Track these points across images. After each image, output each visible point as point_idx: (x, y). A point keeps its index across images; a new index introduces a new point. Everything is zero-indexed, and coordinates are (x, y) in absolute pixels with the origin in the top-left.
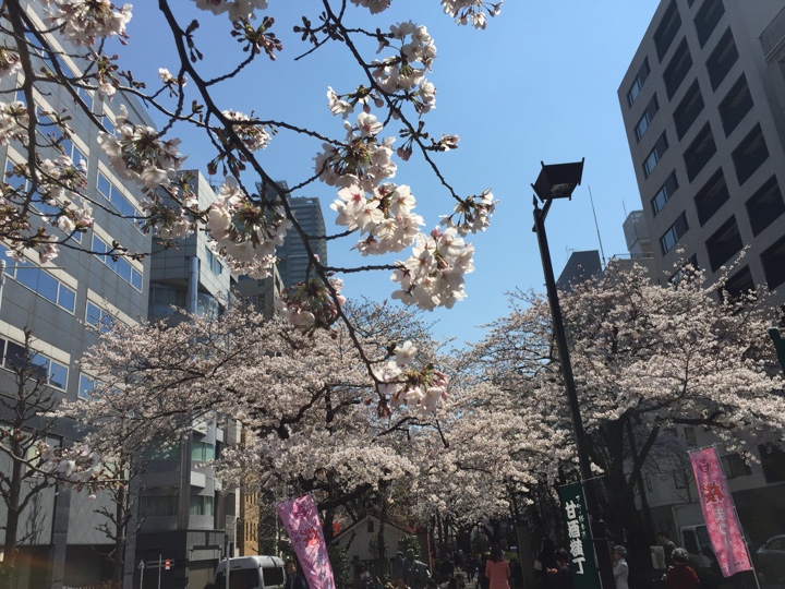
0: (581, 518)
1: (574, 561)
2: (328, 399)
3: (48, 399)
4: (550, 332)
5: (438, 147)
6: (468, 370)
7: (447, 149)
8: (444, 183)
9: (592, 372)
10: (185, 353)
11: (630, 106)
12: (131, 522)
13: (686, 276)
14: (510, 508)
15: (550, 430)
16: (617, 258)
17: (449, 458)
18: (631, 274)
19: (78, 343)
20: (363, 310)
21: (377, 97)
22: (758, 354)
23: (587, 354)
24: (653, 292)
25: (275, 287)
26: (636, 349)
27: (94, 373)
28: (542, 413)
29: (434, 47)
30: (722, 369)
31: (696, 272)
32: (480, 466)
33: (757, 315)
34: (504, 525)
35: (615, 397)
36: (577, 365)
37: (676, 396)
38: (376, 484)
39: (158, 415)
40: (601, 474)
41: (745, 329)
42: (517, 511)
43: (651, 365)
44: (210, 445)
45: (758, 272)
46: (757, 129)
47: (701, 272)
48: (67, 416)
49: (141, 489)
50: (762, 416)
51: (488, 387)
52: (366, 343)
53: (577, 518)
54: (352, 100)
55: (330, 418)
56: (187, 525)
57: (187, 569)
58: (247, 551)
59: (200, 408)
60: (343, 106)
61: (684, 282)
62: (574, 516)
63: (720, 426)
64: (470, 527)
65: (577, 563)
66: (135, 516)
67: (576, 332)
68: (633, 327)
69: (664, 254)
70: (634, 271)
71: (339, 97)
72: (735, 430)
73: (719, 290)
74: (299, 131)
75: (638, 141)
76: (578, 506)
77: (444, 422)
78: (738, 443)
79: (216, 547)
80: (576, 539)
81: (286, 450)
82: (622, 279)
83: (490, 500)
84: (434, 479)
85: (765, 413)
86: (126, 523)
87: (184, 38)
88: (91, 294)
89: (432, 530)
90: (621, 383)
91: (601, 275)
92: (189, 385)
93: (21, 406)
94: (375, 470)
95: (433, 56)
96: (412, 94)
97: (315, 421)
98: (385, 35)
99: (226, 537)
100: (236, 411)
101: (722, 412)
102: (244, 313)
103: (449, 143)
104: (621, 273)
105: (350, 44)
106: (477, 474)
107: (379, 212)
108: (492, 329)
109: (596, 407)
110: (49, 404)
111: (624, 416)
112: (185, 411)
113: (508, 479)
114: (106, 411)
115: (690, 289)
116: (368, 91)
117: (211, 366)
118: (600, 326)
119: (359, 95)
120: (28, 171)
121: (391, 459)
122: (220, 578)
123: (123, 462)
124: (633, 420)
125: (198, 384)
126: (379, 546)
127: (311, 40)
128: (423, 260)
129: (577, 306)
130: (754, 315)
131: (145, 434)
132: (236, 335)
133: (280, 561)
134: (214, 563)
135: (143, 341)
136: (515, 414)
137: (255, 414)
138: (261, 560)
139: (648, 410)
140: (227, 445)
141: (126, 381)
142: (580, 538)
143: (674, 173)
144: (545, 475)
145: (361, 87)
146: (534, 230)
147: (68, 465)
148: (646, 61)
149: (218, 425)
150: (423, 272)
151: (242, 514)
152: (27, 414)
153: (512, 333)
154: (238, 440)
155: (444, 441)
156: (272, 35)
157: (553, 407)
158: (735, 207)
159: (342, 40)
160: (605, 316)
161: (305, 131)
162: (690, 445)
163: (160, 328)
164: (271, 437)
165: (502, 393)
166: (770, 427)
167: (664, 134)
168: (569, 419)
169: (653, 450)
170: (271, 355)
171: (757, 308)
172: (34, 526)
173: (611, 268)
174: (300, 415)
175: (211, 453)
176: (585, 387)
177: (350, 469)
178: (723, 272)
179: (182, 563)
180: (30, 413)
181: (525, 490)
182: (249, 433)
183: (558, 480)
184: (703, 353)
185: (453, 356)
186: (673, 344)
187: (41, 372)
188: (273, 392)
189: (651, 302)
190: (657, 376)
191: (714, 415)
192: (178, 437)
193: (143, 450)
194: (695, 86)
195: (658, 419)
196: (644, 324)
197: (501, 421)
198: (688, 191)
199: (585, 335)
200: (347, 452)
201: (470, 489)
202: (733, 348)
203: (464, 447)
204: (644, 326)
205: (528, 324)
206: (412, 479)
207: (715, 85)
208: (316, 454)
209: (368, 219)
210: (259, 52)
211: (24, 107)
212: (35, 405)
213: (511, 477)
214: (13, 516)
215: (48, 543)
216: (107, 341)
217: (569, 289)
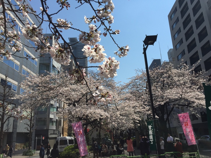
0: (152, 129)
1: (150, 141)
2: (86, 97)
3: (12, 94)
4: (147, 81)
5: (114, 33)
6: (124, 90)
7: (117, 34)
8: (115, 43)
9: (157, 92)
10: (48, 83)
11: (171, 20)
12: (34, 127)
13: (183, 67)
14: (134, 126)
15: (145, 107)
16: (166, 61)
17: (118, 113)
18: (169, 66)
19: (20, 79)
20: (97, 73)
21: (98, 19)
22: (201, 88)
23: (156, 87)
24: (174, 71)
25: (73, 66)
26: (169, 86)
27: (24, 88)
28: (143, 102)
29: (114, 6)
30: (192, 92)
31: (186, 66)
32: (127, 115)
33: (202, 78)
34: (132, 131)
35: (163, 99)
36: (153, 89)
37: (179, 99)
38: (99, 119)
39: (41, 99)
40: (158, 118)
41: (199, 81)
42: (136, 127)
43: (173, 90)
44: (55, 108)
45: (203, 66)
46: (205, 28)
47: (188, 66)
48: (17, 99)
49: (37, 118)
50: (202, 105)
51: (130, 95)
52: (97, 82)
53: (151, 130)
54: (91, 20)
55: (87, 101)
56: (49, 128)
57: (48, 139)
58: (64, 135)
59: (52, 98)
60: (88, 21)
61: (183, 68)
62: (151, 129)
63: (190, 107)
64: (123, 131)
65: (151, 141)
66: (35, 125)
67: (153, 81)
68: (169, 80)
69: (178, 61)
70: (170, 65)
71: (87, 19)
72: (194, 108)
73: (192, 71)
74: (74, 29)
75: (173, 30)
76: (152, 126)
77: (117, 103)
78: (195, 111)
79: (56, 134)
80: (151, 135)
81: (75, 110)
82: (166, 67)
83: (129, 124)
84: (114, 118)
85: (202, 104)
86: (32, 127)
87: (44, 3)
88: (23, 67)
89: (113, 131)
90: (165, 95)
91: (161, 66)
92: (49, 92)
93: (4, 96)
94: (99, 115)
95: (113, 8)
96: (107, 19)
97: (83, 102)
98: (100, 2)
99: (59, 131)
100: (62, 99)
101: (191, 103)
102: (64, 73)
103: (117, 32)
104: (166, 66)
105: (90, 4)
106: (125, 117)
107: (95, 52)
108: (131, 79)
109: (158, 101)
110: (12, 95)
111: (165, 104)
112: (48, 98)
113: (134, 119)
114: (27, 98)
115: (184, 70)
116: (95, 17)
117: (55, 87)
118: (160, 80)
119: (93, 18)
120: (4, 34)
121: (103, 113)
122: (57, 142)
123: (32, 111)
124: (167, 104)
125: (52, 92)
126: (99, 135)
127: (80, 3)
128: (106, 66)
129: (154, 74)
130: (201, 78)
131: (38, 104)
132: (62, 79)
133: (73, 138)
134: (56, 138)
135: (37, 80)
136: (136, 102)
137: (67, 100)
138: (68, 138)
139: (171, 102)
140: (60, 108)
141: (33, 90)
142: (152, 135)
143: (182, 39)
144: (143, 118)
145: (94, 16)
146: (143, 53)
147: (15, 113)
148: (176, 8)
149: (57, 102)
150: (106, 69)
151: (63, 126)
152: (6, 98)
153: (136, 81)
154: (63, 106)
155: (117, 108)
156: (68, 3)
157: (146, 101)
158: (198, 49)
159: (88, 3)
160: (161, 77)
161: (76, 29)
162: (182, 111)
163: (42, 76)
164: (71, 106)
165: (133, 96)
166: (203, 108)
167: (180, 28)
168: (150, 104)
169: (172, 112)
170: (72, 84)
171: (202, 76)
172: (8, 127)
173: (164, 64)
174: (79, 100)
175: (55, 110)
176: (155, 95)
177: (92, 115)
178: (194, 66)
179: (47, 138)
180: (7, 98)
181: (138, 122)
182: (65, 105)
183: (147, 119)
184: (187, 88)
185: (120, 86)
186: (179, 85)
187: (10, 87)
188: (72, 94)
189: (174, 73)
190: (174, 93)
191: (189, 104)
192: (47, 105)
193: (37, 108)
194: (189, 15)
195: (174, 104)
196: (171, 79)
197: (132, 104)
198: (186, 44)
199: (156, 82)
200: (91, 111)
201: (123, 121)
202: (195, 87)
203: (122, 110)
204: (171, 80)
205: (141, 78)
206: (108, 118)
207: (194, 15)
208: (83, 111)
209: (92, 54)
210: (64, 8)
211: (3, 17)
212: (8, 96)
213: (135, 118)
214: (2, 124)
215: (12, 131)
216: (27, 79)
217: (152, 70)
